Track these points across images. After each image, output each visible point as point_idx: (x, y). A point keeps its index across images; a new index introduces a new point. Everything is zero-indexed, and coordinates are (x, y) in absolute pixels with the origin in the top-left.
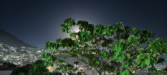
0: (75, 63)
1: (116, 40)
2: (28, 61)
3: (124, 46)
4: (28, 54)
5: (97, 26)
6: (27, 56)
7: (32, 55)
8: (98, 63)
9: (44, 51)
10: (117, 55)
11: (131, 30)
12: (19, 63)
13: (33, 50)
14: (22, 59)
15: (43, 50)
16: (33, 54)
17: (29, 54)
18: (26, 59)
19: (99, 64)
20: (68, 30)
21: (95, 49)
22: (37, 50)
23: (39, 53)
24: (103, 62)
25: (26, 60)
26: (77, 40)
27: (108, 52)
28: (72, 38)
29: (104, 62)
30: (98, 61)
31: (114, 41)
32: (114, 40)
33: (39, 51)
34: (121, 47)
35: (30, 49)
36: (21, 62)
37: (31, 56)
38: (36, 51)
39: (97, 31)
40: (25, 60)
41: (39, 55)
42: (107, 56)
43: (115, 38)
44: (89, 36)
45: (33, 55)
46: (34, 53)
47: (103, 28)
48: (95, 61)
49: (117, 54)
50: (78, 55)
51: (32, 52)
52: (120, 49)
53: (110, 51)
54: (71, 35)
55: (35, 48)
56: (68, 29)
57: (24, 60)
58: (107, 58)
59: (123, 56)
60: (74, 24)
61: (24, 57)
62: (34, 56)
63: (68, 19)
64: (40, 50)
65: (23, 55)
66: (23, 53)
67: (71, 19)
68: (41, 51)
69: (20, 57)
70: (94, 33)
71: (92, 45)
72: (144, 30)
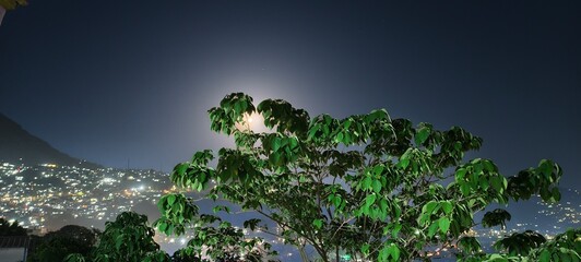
0: (246, 225)
1: (370, 157)
2: (68, 213)
3: (390, 178)
4: (65, 191)
5: (316, 120)
6: (63, 198)
7: (80, 193)
8: (318, 223)
9: (125, 178)
10: (368, 204)
11: (414, 131)
12: (34, 222)
13: (87, 173)
14: (45, 208)
15: (122, 175)
16: (84, 190)
17: (69, 190)
18: (59, 207)
19: (322, 228)
20: (230, 126)
21: (309, 180)
22: (100, 174)
23: (106, 186)
24: (333, 223)
25: (60, 211)
26: (256, 155)
27: (348, 191)
28: (241, 149)
29: (336, 221)
30: (319, 217)
31: (365, 158)
32: (366, 155)
33: (108, 180)
34: (381, 180)
35: (75, 169)
36: (38, 220)
37: (79, 197)
38: (95, 180)
39: (318, 134)
40: (56, 210)
41: (106, 195)
42: (343, 205)
43: (368, 149)
44: (296, 151)
45: (84, 192)
46: (89, 188)
47: (333, 127)
48: (309, 219)
49: (370, 200)
50: (262, 201)
51: (83, 181)
52: (379, 187)
53: (354, 189)
54: (239, 141)
55: (93, 166)
56: (230, 123)
57: (51, 210)
58: (344, 210)
59: (385, 206)
60: (250, 109)
61: (53, 201)
62: (89, 198)
63: (233, 95)
64: (113, 174)
65: (48, 193)
66: (47, 187)
67: (241, 95)
68: (115, 177)
69: (37, 202)
70: (309, 139)
71: (300, 170)
72: (453, 128)
